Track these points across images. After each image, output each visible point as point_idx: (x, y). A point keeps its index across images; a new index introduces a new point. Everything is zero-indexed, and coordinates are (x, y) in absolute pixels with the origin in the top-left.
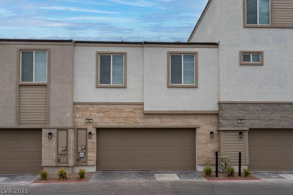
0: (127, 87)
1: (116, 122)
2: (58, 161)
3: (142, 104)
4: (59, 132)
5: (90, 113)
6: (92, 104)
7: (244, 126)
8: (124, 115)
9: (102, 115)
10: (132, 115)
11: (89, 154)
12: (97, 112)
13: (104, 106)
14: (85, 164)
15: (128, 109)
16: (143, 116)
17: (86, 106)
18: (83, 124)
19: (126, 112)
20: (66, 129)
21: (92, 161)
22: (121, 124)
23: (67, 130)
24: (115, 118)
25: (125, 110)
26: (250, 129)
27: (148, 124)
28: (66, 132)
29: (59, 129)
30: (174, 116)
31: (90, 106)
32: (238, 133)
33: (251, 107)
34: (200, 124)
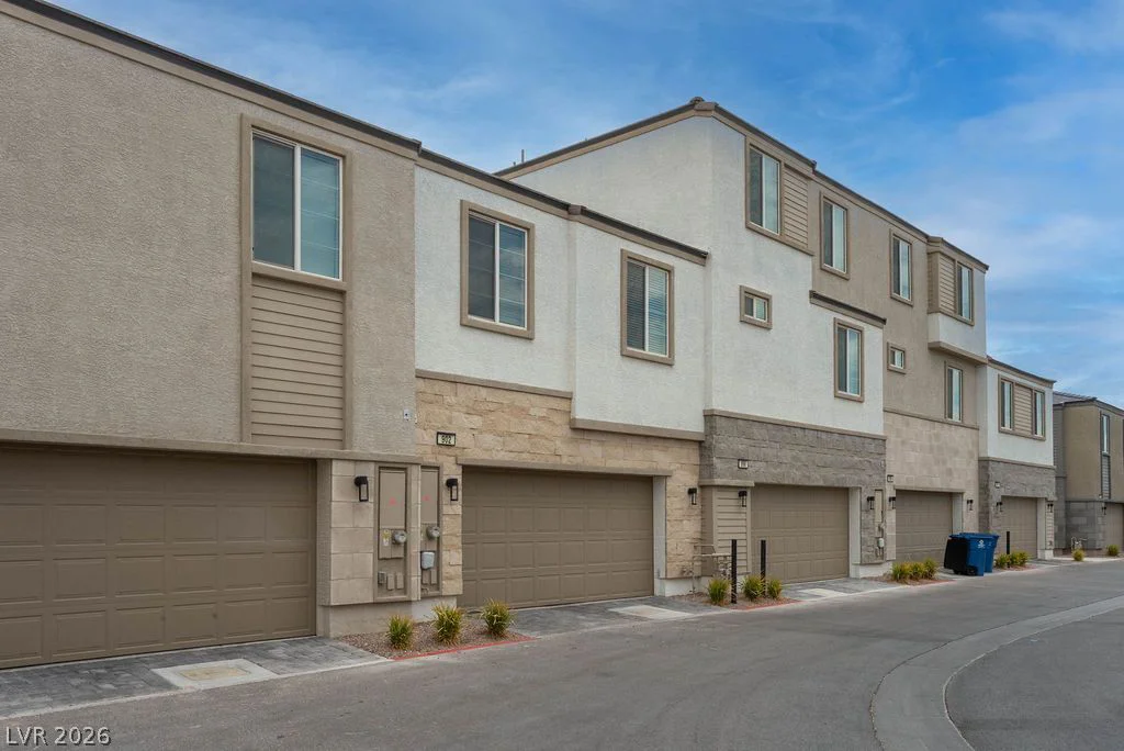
0: (535, 338)
1: (511, 448)
2: (381, 583)
3: (568, 398)
5: (447, 412)
6: (454, 381)
7: (746, 478)
8: (529, 427)
9: (477, 421)
10: (545, 428)
11: (445, 556)
12: (465, 410)
13: (484, 392)
14: (436, 592)
15: (539, 407)
16: (569, 433)
17: (438, 387)
18: (429, 450)
19: (533, 417)
21: (452, 582)
22: (524, 455)
23: (405, 469)
24: (510, 434)
25: (533, 412)
26: (756, 484)
27: (579, 460)
30: (629, 440)
31: (448, 386)
32: (735, 495)
33: (757, 431)
34: (672, 468)
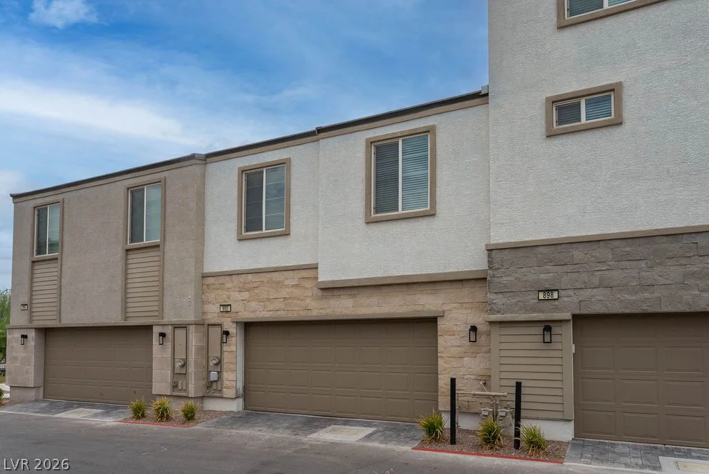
0: (291, 233)
1: (268, 309)
2: (175, 386)
3: (314, 267)
4: (177, 331)
5: (227, 293)
6: (230, 274)
7: (556, 309)
8: (284, 293)
9: (246, 295)
10: (297, 292)
11: (225, 375)
12: (238, 289)
13: (250, 277)
14: (218, 395)
15: (292, 279)
16: (320, 293)
17: (222, 280)
18: (216, 315)
19: (287, 286)
20: (184, 326)
21: (229, 390)
22: (279, 312)
23: (186, 327)
24: (268, 300)
25: (287, 283)
26: (575, 317)
27: (329, 311)
28: (184, 331)
29: (176, 327)
30: (385, 290)
31: (227, 278)
32: (539, 330)
34: (445, 308)
